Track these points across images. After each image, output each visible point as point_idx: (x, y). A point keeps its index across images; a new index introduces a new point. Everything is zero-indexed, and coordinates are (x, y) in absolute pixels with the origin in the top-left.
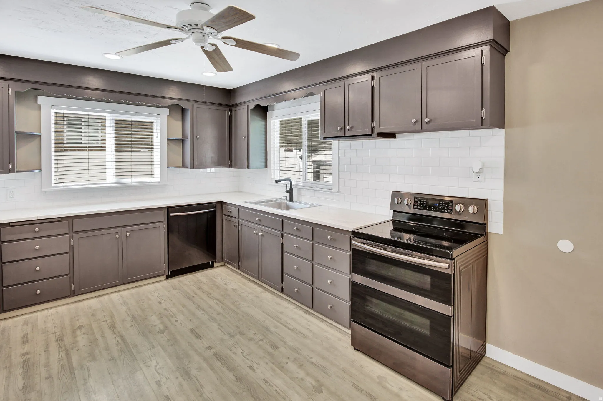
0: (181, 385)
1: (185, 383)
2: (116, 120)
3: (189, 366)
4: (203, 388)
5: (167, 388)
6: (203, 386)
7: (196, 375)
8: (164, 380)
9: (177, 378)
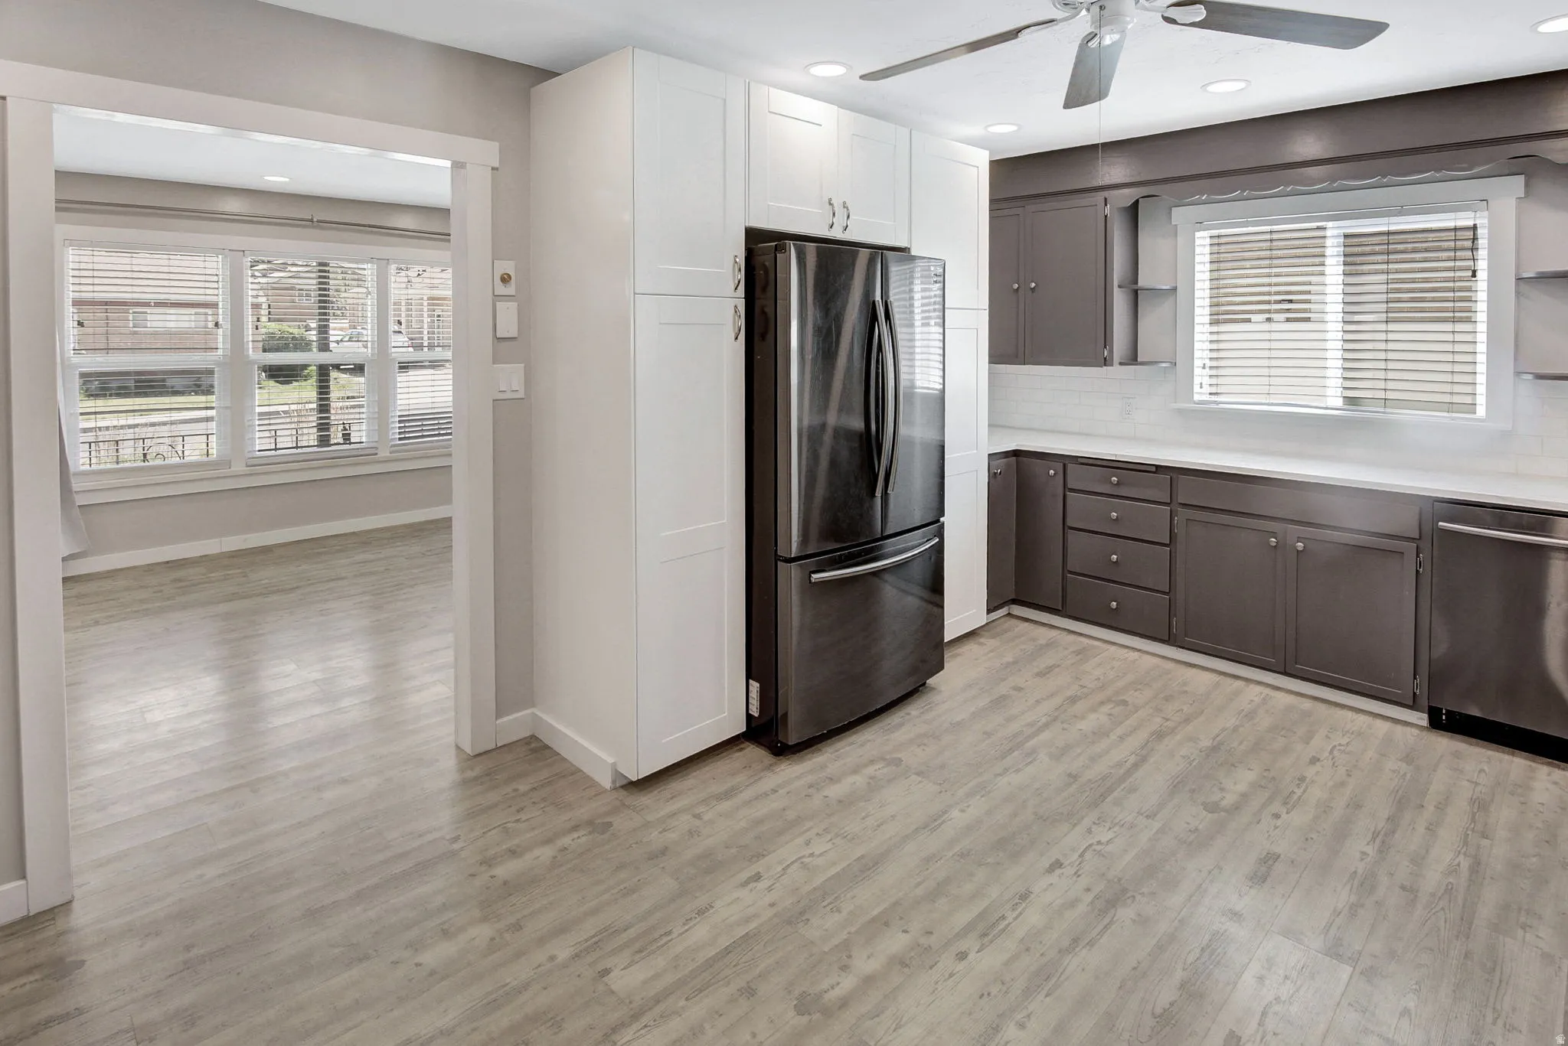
0: (1073, 904)
1: (1082, 908)
2: (1346, 236)
3: (1138, 897)
4: (1088, 948)
5: (1052, 884)
6: (1092, 946)
7: (1118, 920)
8: (1069, 871)
9: (1088, 890)
